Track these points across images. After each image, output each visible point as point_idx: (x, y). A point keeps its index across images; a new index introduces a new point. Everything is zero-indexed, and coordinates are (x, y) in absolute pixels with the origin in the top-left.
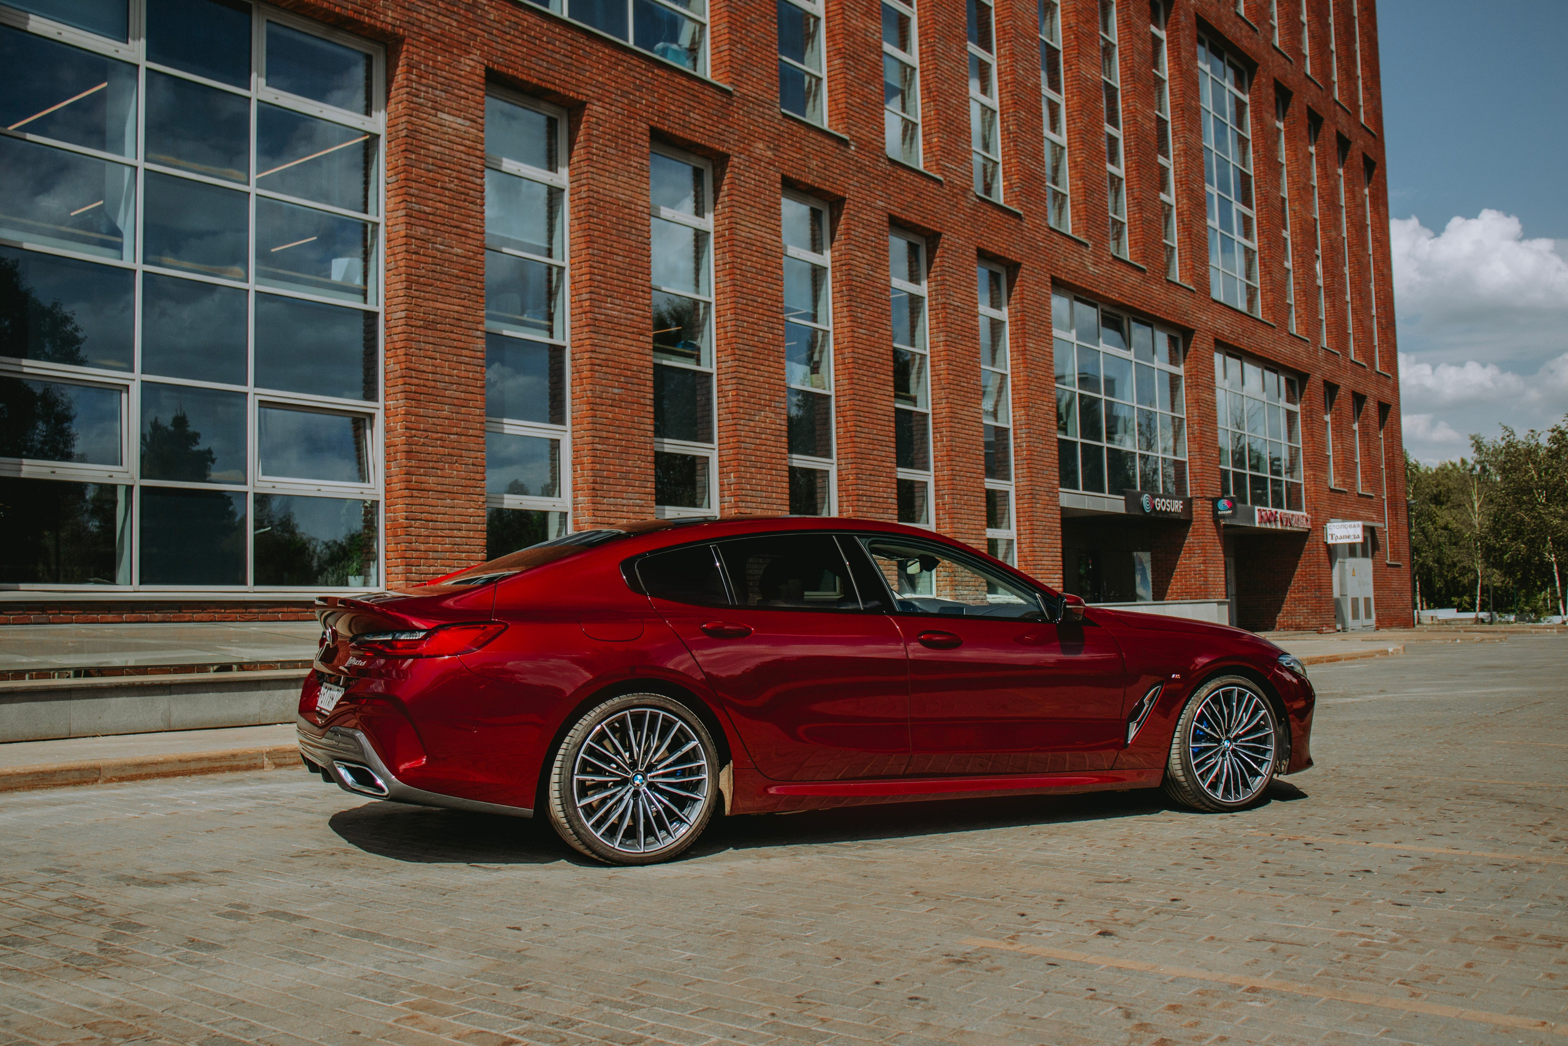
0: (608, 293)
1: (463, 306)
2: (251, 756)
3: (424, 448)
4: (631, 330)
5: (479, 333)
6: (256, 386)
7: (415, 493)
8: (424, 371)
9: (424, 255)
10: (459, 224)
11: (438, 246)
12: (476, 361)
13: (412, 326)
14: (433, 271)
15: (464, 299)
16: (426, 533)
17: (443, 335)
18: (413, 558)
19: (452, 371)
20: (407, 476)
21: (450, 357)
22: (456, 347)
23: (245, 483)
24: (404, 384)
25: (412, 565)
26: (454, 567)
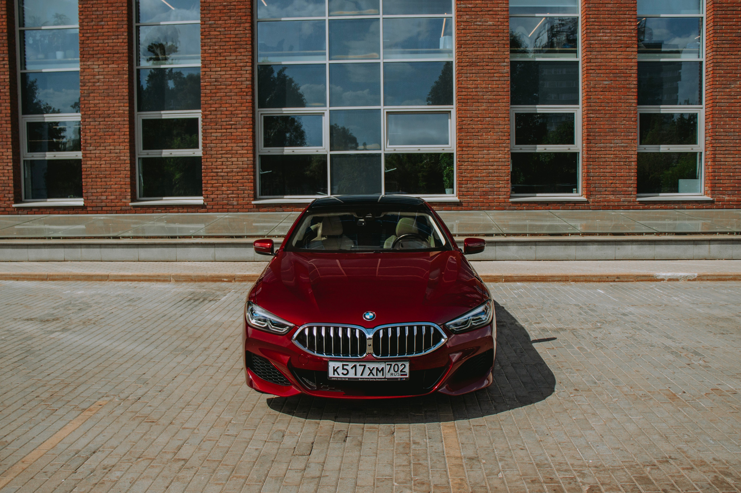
0: (600, 28)
1: (494, 51)
3: (469, 126)
4: (619, 46)
5: (505, 64)
6: (384, 105)
7: (464, 149)
8: (470, 88)
9: (469, 29)
10: (491, 9)
11: (478, 23)
12: (502, 79)
13: (462, 66)
14: (474, 36)
15: (495, 47)
16: (471, 168)
17: (481, 68)
18: (463, 180)
19: (487, 86)
20: (460, 140)
21: (486, 79)
22: (490, 73)
23: (380, 149)
24: (458, 95)
25: (462, 184)
26: (489, 184)
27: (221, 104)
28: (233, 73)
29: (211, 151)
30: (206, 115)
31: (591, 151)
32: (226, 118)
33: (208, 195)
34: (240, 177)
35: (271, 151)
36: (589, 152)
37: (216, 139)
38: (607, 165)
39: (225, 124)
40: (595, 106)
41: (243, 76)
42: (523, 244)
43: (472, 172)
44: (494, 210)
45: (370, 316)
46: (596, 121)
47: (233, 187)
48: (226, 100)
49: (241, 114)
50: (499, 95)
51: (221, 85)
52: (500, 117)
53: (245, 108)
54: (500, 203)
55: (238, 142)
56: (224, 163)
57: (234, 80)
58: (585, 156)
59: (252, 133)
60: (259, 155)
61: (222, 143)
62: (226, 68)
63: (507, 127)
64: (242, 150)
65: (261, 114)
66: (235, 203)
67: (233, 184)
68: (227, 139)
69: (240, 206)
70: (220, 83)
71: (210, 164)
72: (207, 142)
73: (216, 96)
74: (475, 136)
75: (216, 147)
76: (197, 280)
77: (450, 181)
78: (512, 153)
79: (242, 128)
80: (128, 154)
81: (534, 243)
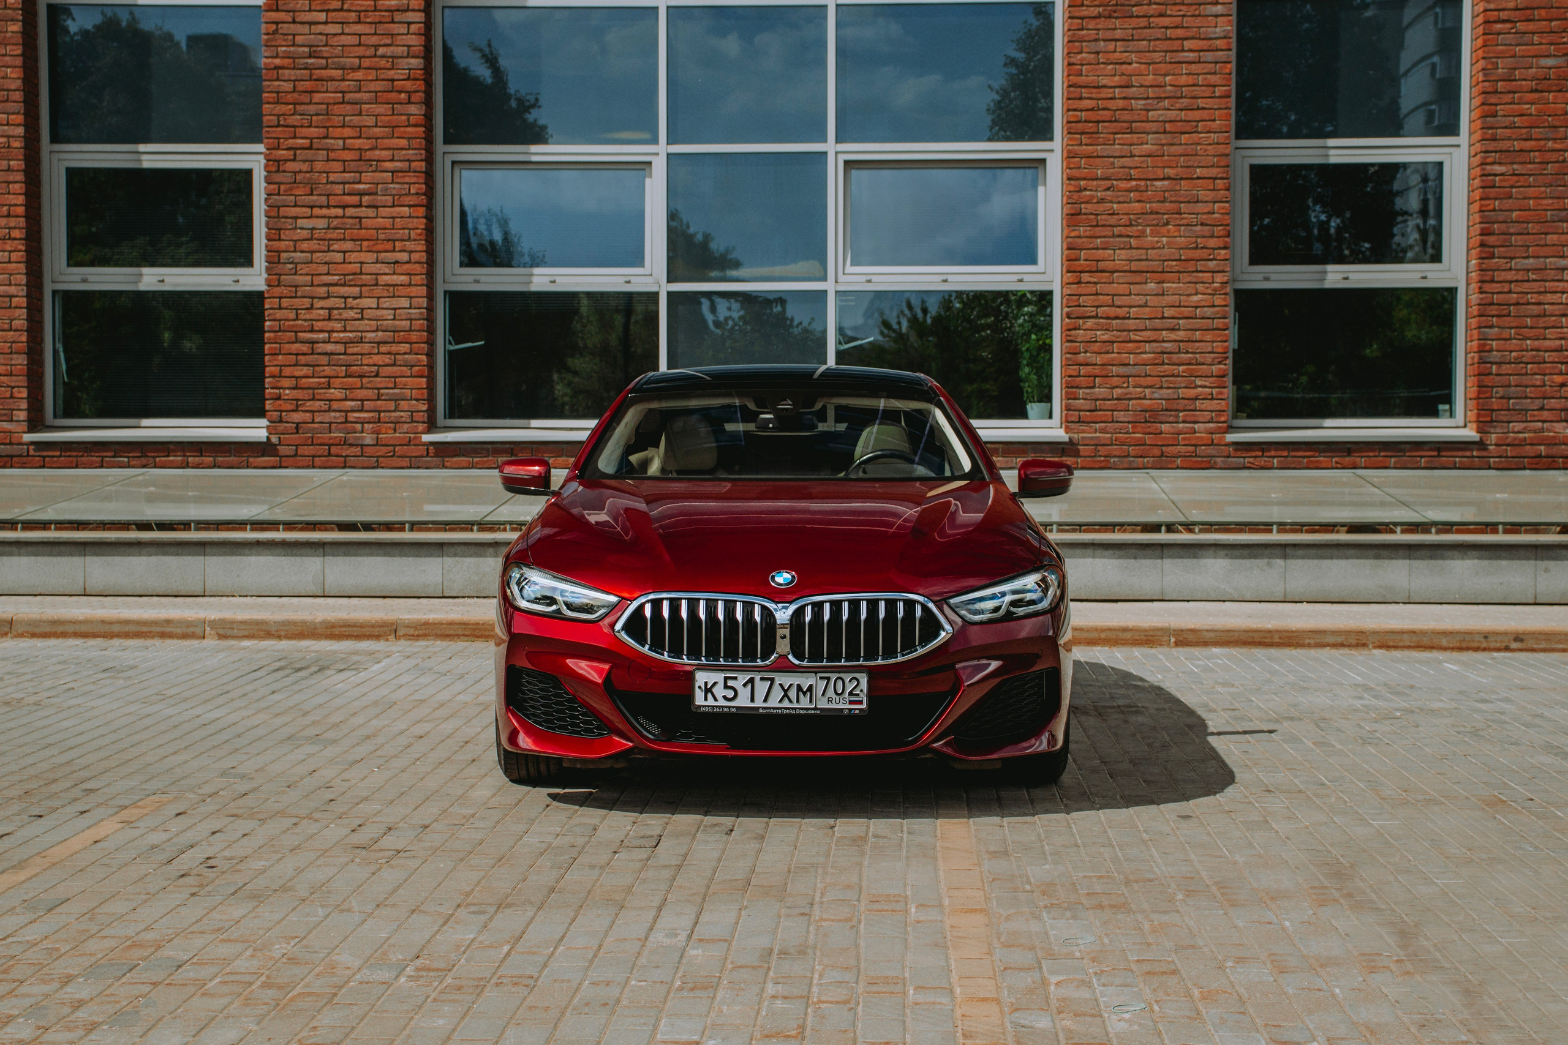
2: (188, 624)
3: (1101, 208)
5: (1220, 9)
6: (838, 141)
7: (1085, 277)
8: (1104, 86)
12: (1209, 56)
13: (1082, 18)
16: (1106, 337)
17: (1143, 22)
18: (1079, 376)
19: (1161, 79)
20: (1072, 250)
21: (1157, 56)
22: (1170, 39)
23: (824, 278)
24: (1069, 110)
25: (1077, 387)
26: (1161, 387)
27: (327, 128)
28: (367, 31)
29: (295, 274)
30: (279, 161)
31: (1492, 281)
32: (344, 172)
33: (281, 411)
34: (387, 359)
35: (483, 279)
36: (1487, 287)
37: (311, 239)
38: (1546, 328)
39: (340, 192)
40: (1509, 139)
41: (399, 40)
42: (1246, 552)
43: (1109, 348)
44: (1178, 468)
45: (785, 579)
46: (1512, 187)
47: (361, 388)
48: (345, 116)
49: (392, 160)
50: (1198, 109)
51: (326, 68)
52: (1198, 178)
53: (403, 143)
54: (1195, 445)
55: (380, 247)
56: (335, 312)
57: (370, 52)
58: (1475, 298)
59: (424, 221)
60: (445, 292)
61: (329, 251)
62: (345, 14)
63: (1220, 208)
64: (394, 273)
65: (454, 163)
66: (369, 439)
67: (365, 380)
68: (344, 239)
69: (383, 450)
70: (324, 61)
71: (292, 315)
72: (283, 245)
73: (310, 103)
74: (1120, 236)
75: (311, 262)
76: (283, 633)
77: (1040, 378)
78: (1238, 293)
79: (393, 206)
80: (23, 279)
81: (1278, 551)
